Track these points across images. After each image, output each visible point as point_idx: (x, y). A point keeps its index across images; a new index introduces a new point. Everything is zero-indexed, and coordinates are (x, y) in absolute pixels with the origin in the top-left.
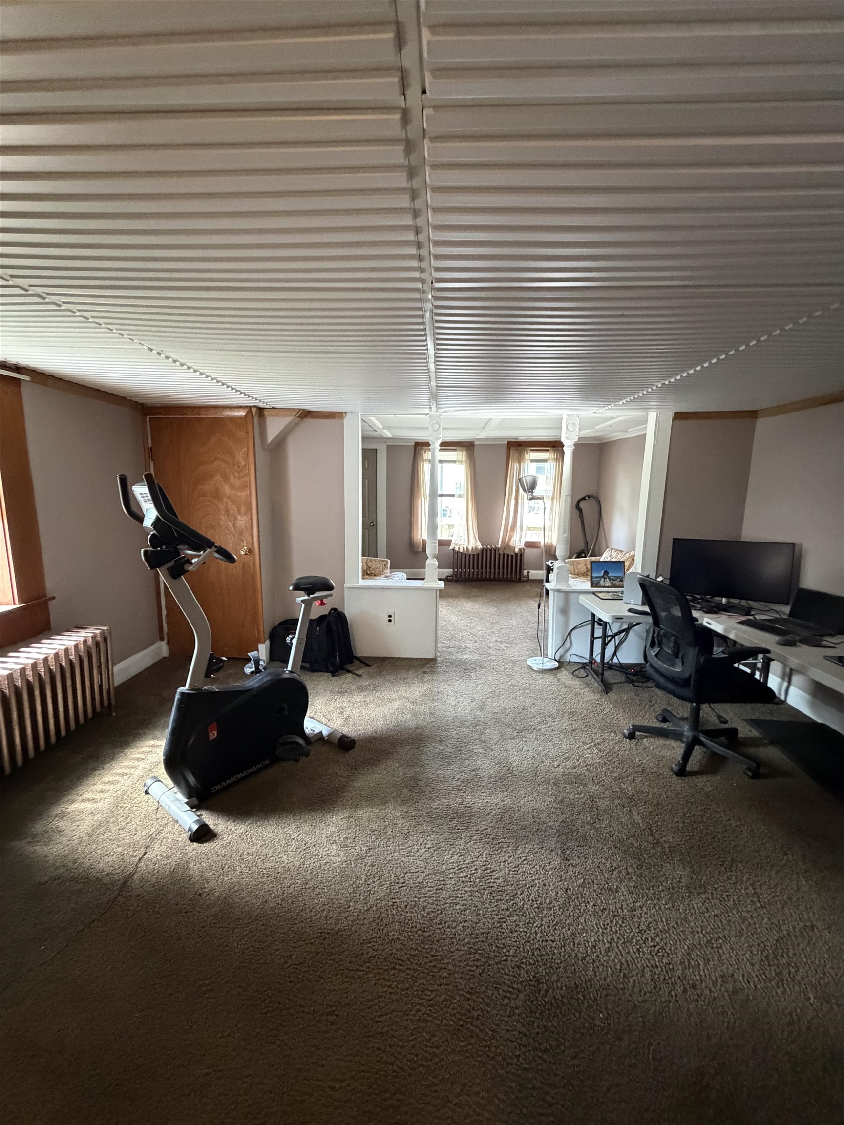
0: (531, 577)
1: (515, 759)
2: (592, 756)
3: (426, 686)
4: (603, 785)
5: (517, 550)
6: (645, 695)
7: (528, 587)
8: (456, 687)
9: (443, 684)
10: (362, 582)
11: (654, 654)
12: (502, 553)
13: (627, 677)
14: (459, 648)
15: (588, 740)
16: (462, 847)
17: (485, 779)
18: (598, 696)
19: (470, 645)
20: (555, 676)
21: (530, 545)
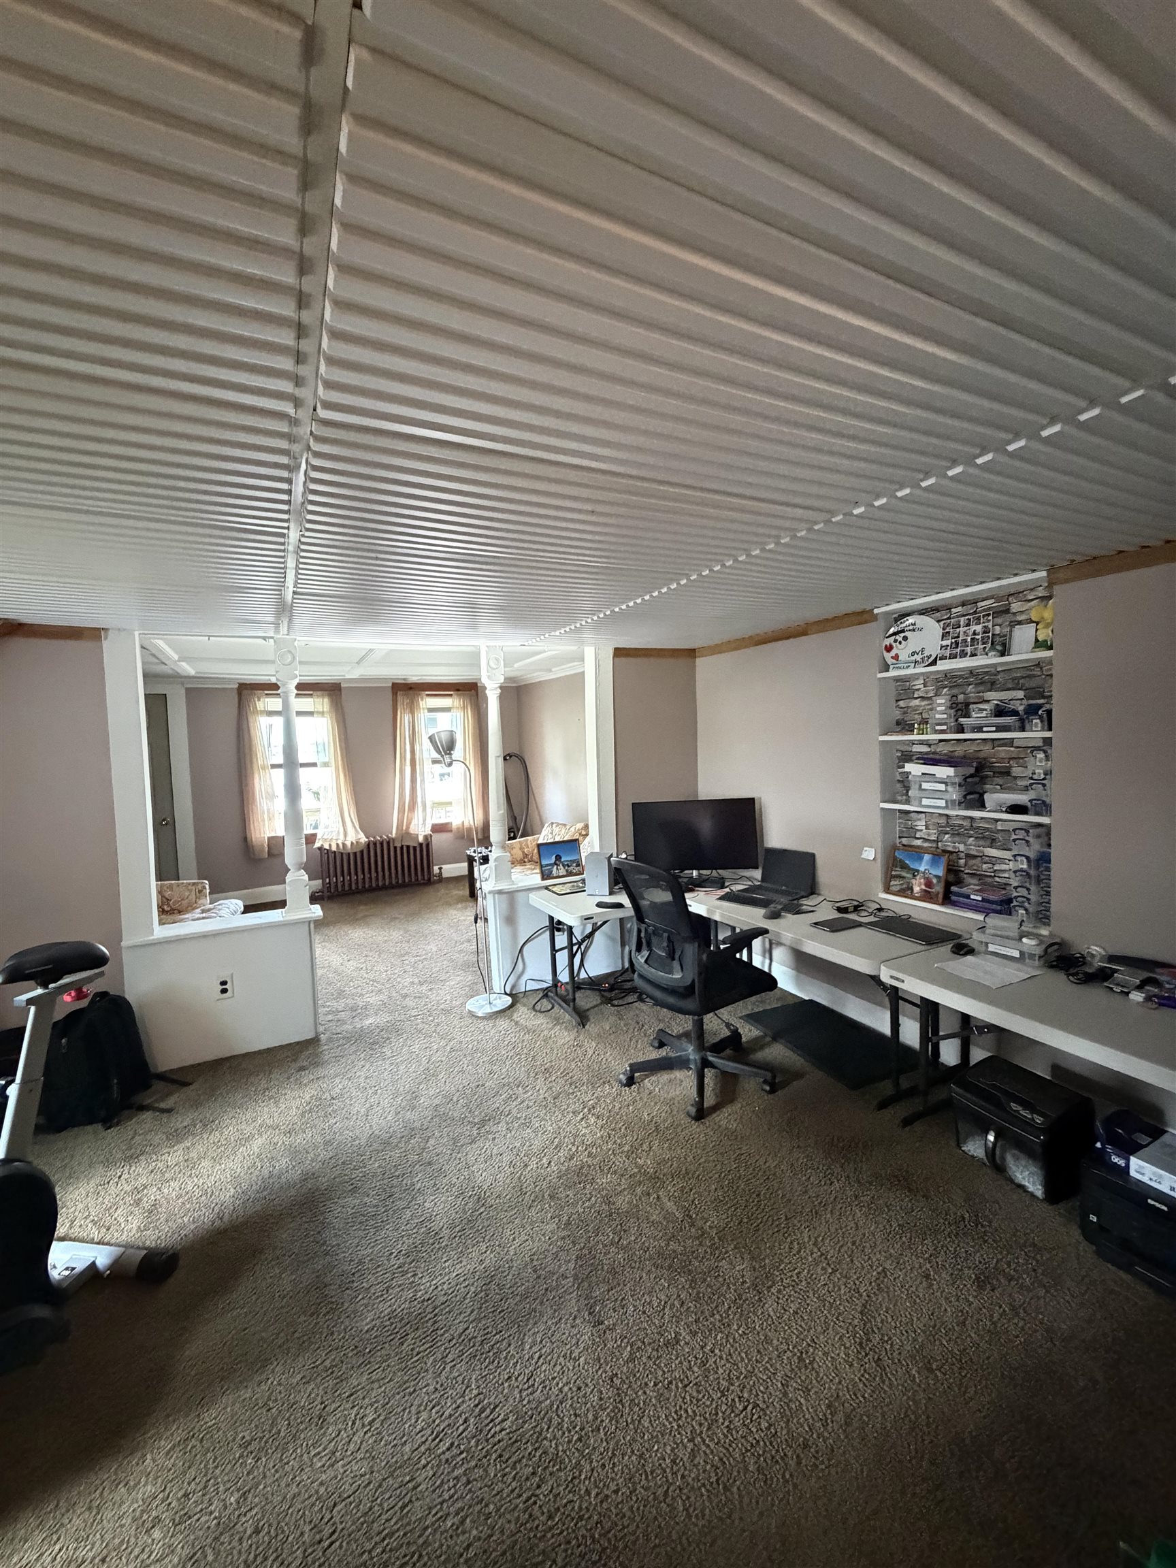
0: (445, 875)
1: (483, 1176)
2: (590, 1130)
3: (308, 1094)
4: (615, 1172)
5: (421, 839)
6: (629, 1014)
7: (442, 890)
8: (362, 1080)
9: (337, 1080)
10: (161, 932)
11: (643, 961)
12: (398, 845)
13: (603, 996)
14: (353, 1009)
15: (577, 1107)
16: (431, 1388)
17: (446, 1232)
18: (574, 1034)
19: (373, 999)
20: (510, 1017)
21: (438, 829)
